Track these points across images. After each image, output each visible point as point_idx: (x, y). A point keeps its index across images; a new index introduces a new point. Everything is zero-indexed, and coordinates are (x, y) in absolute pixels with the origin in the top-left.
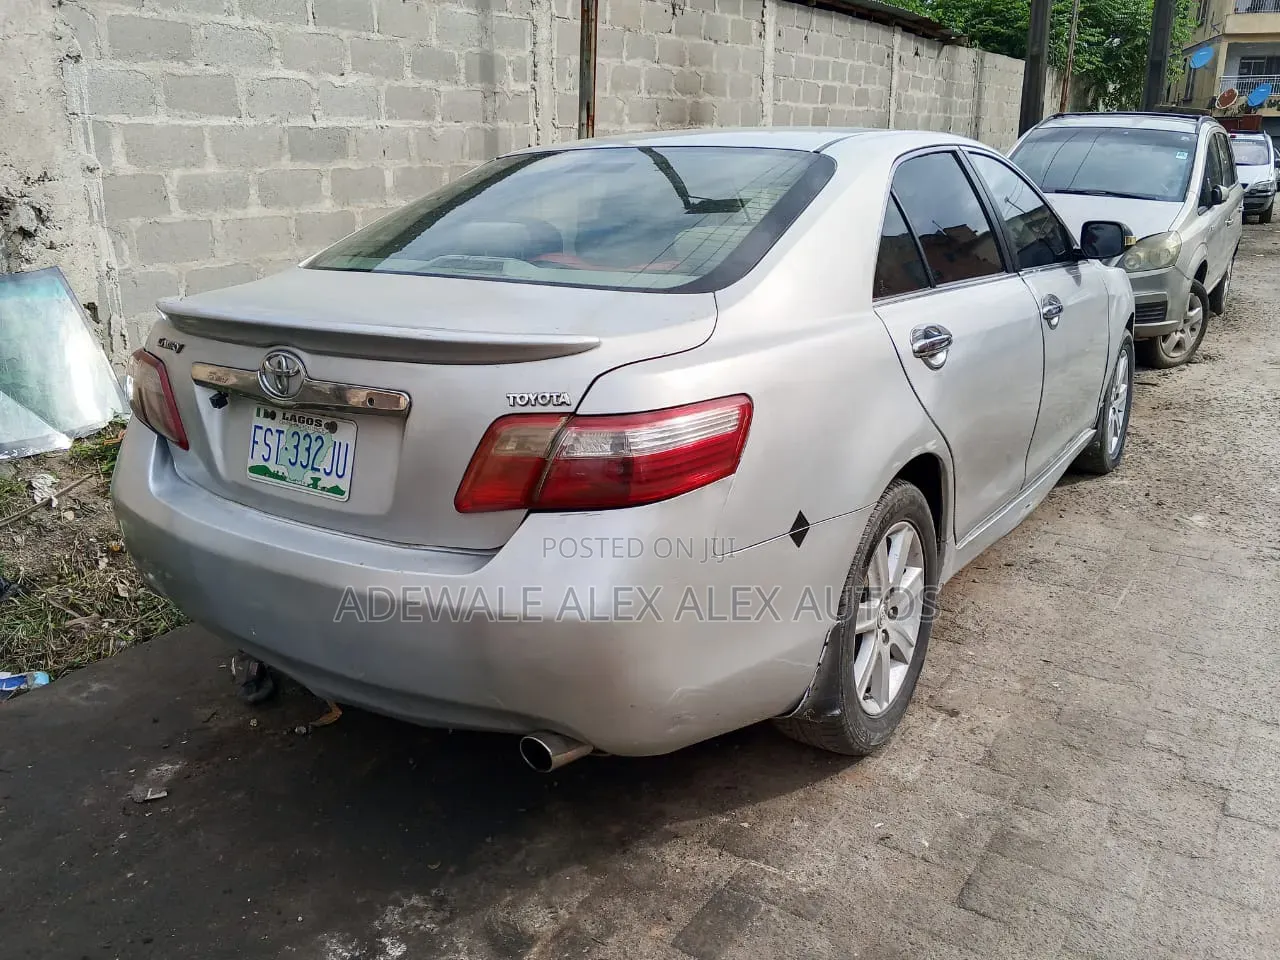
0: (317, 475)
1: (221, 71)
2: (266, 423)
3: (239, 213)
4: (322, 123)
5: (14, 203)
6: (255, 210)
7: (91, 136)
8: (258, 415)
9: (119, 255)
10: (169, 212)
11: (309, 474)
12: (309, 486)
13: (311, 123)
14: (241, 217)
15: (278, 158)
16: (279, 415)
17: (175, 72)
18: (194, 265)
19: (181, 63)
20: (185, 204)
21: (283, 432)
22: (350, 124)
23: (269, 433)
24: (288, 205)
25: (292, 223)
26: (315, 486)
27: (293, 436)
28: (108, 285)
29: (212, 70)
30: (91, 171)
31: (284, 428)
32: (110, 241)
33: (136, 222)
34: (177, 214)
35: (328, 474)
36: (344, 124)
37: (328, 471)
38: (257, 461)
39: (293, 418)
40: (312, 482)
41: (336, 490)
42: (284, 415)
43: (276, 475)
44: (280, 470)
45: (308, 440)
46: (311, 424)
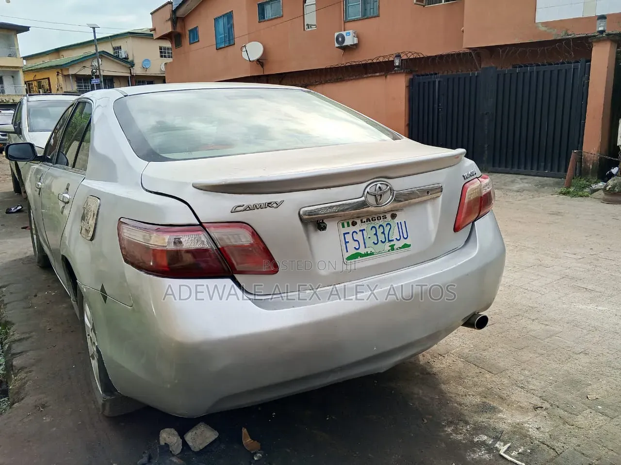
0: (392, 243)
2: (352, 229)
8: (343, 226)
11: (388, 244)
12: (389, 251)
16: (359, 221)
21: (364, 230)
23: (354, 234)
26: (393, 249)
27: (371, 229)
31: (364, 226)
35: (398, 240)
37: (398, 239)
38: (352, 252)
39: (368, 220)
40: (390, 248)
41: (406, 246)
42: (361, 221)
43: (367, 255)
44: (369, 250)
45: (381, 228)
46: (380, 219)
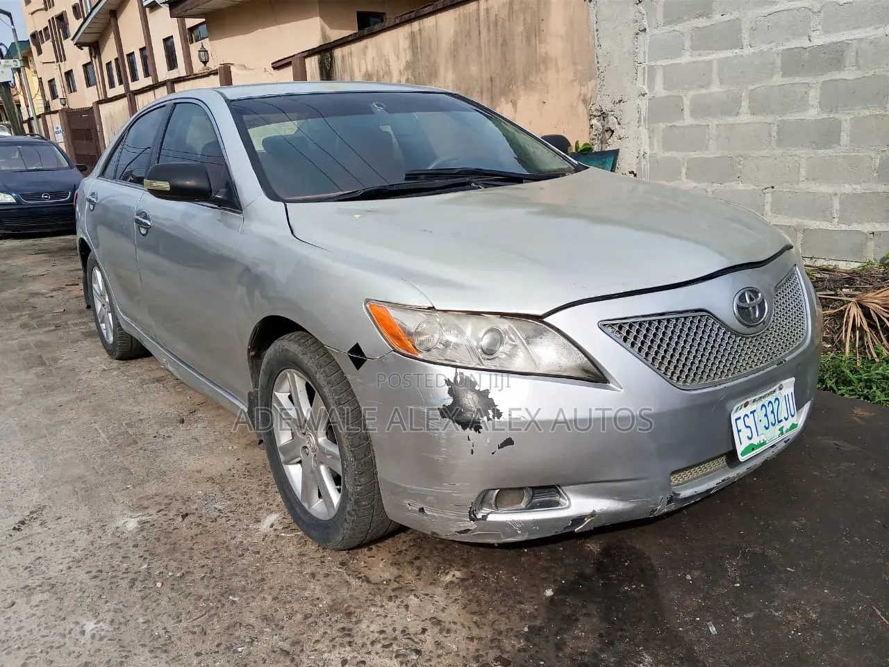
1: (732, 17)
3: (731, 120)
4: (817, 42)
5: (608, 115)
6: (745, 117)
7: (646, 75)
9: (651, 145)
10: (683, 119)
13: (806, 44)
14: (733, 122)
15: (771, 76)
17: (700, 25)
18: (694, 155)
19: (705, 18)
20: (694, 114)
22: (852, 37)
24: (772, 113)
25: (775, 128)
28: (643, 162)
29: (727, 18)
30: (643, 95)
32: (647, 137)
33: (662, 126)
34: (688, 120)
36: (843, 38)
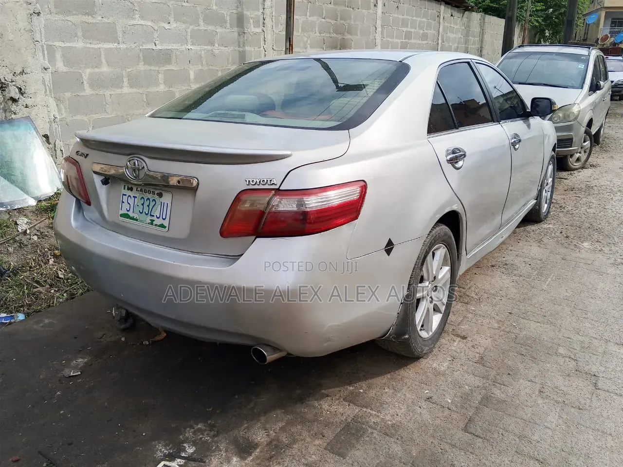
1: (109, 21)
2: (128, 193)
3: (118, 91)
4: (159, 47)
5: (8, 85)
6: (126, 90)
7: (46, 52)
8: (124, 189)
9: (60, 111)
10: (84, 90)
11: (149, 218)
12: (149, 224)
13: (154, 47)
14: (120, 93)
15: (138, 64)
16: (135, 189)
17: (87, 21)
18: (96, 116)
19: (90, 17)
20: (92, 86)
21: (136, 197)
22: (173, 48)
23: (129, 198)
24: (142, 87)
25: (144, 96)
26: (152, 224)
27: (141, 199)
28: (54, 126)
29: (105, 20)
30: (46, 69)
31: (137, 195)
32: (55, 104)
33: (68, 95)
34: (88, 91)
35: (158, 218)
36: (170, 48)
37: (158, 216)
38: (124, 211)
39: (141, 190)
40: (150, 222)
41: (162, 226)
42: (137, 189)
43: (132, 218)
44: (136, 216)
45: (148, 201)
46: (150, 193)
